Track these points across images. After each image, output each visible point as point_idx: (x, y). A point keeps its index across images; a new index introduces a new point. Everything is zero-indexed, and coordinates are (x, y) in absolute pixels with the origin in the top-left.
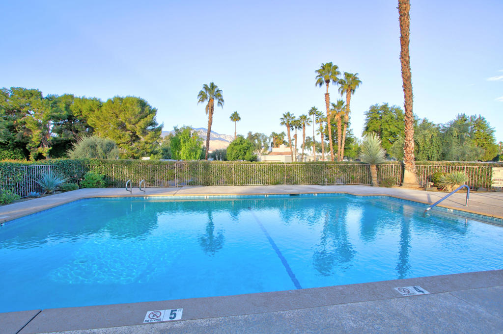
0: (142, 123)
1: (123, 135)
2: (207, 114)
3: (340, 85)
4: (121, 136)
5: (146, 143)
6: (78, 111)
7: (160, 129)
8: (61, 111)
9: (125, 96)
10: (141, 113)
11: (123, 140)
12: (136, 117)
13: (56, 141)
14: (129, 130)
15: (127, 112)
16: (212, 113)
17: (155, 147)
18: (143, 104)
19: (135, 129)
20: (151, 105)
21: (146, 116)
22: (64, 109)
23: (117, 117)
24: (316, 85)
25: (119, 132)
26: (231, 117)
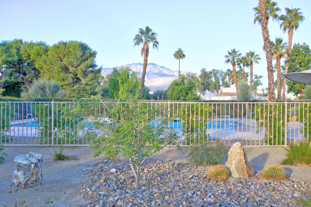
0: (83, 66)
1: (67, 78)
2: (142, 56)
3: (281, 22)
4: (65, 78)
5: (87, 84)
6: (27, 55)
7: (99, 71)
8: (13, 56)
9: (68, 41)
10: (82, 56)
11: (66, 82)
12: (78, 60)
13: (7, 83)
14: (71, 73)
15: (70, 56)
16: (147, 55)
17: (95, 89)
18: (84, 47)
19: (77, 72)
20: (91, 48)
21: (87, 59)
22: (15, 54)
23: (61, 61)
24: (255, 22)
25: (62, 74)
26: (175, 55)
